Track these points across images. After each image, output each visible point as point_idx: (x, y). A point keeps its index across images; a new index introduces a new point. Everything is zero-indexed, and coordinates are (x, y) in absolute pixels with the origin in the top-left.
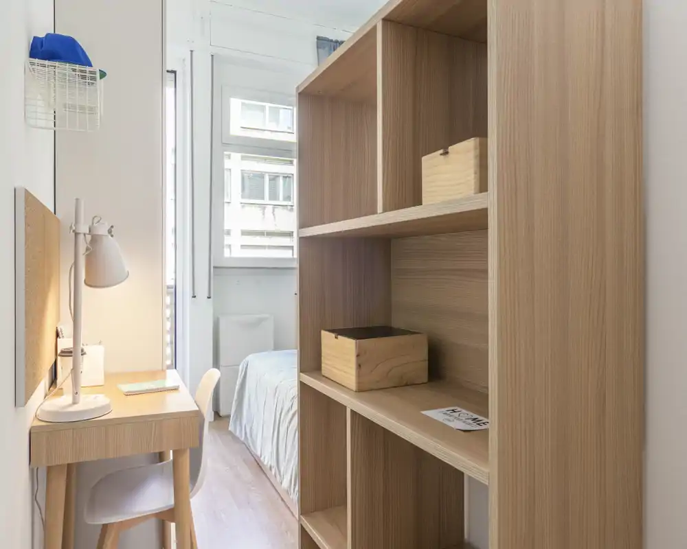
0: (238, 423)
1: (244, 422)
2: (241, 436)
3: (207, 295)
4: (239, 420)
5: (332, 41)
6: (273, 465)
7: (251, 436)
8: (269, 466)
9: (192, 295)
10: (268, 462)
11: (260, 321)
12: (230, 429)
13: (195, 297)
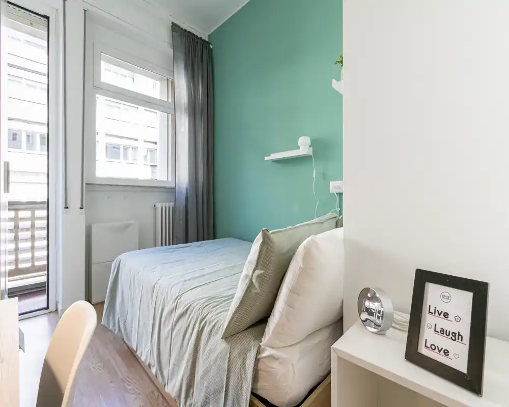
0: (111, 318)
1: (117, 316)
2: (115, 330)
3: (79, 206)
4: (112, 314)
5: (182, 29)
6: (152, 364)
7: (125, 329)
8: (147, 363)
9: (64, 206)
10: (147, 358)
11: (127, 226)
12: (102, 323)
13: (67, 208)
